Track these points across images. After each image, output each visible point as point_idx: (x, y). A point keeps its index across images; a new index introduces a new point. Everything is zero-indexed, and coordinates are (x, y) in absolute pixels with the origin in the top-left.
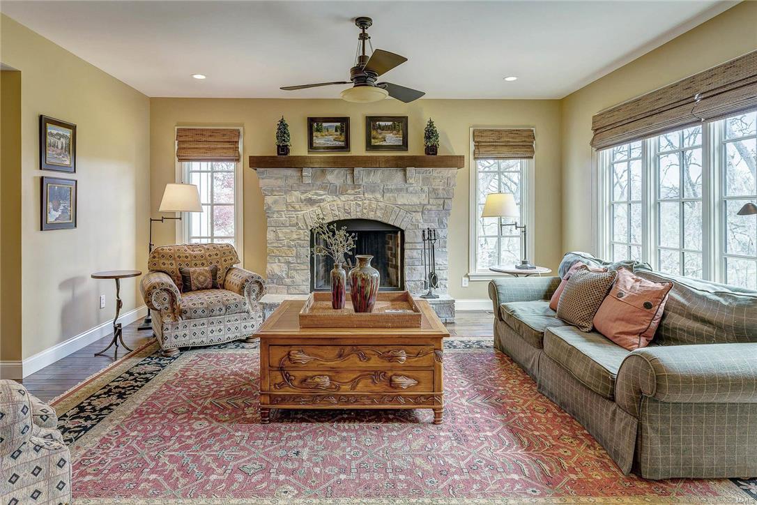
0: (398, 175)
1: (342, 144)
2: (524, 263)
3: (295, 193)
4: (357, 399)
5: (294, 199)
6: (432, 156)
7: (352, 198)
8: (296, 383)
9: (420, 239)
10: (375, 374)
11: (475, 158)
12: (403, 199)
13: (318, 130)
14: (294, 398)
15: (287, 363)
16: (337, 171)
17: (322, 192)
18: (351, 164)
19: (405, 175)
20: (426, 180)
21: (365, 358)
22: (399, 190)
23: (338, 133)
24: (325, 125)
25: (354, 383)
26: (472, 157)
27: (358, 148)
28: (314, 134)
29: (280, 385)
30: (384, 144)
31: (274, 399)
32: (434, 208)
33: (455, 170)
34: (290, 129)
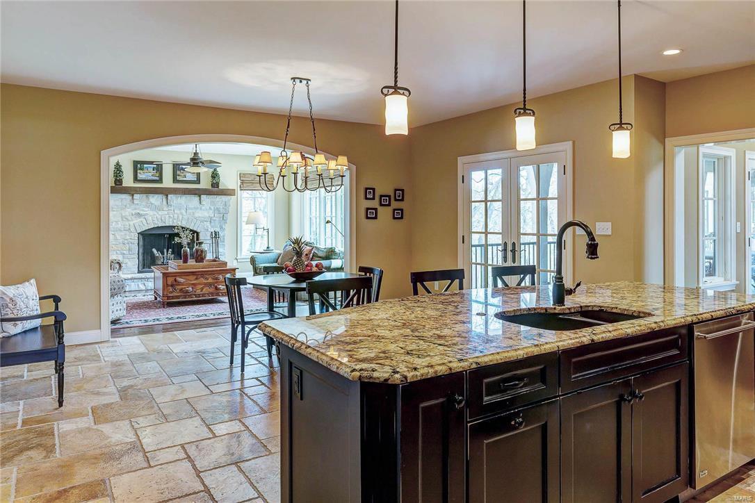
0: (196, 199)
1: (158, 178)
2: (268, 248)
3: (129, 210)
4: (203, 295)
5: (127, 213)
6: (215, 189)
7: (166, 213)
8: (178, 291)
9: (209, 238)
10: (210, 285)
11: (241, 190)
12: (199, 214)
13: (141, 169)
14: (177, 297)
15: (175, 283)
16: (156, 196)
17: (147, 209)
18: (166, 192)
19: (200, 199)
20: (213, 203)
21: (207, 279)
22: (196, 208)
23: (155, 171)
24: (145, 166)
25: (202, 289)
26: (239, 189)
27: (168, 182)
28: (139, 171)
29: (171, 292)
30: (185, 179)
31: (169, 298)
32: (217, 219)
33: (229, 197)
34: (123, 169)
